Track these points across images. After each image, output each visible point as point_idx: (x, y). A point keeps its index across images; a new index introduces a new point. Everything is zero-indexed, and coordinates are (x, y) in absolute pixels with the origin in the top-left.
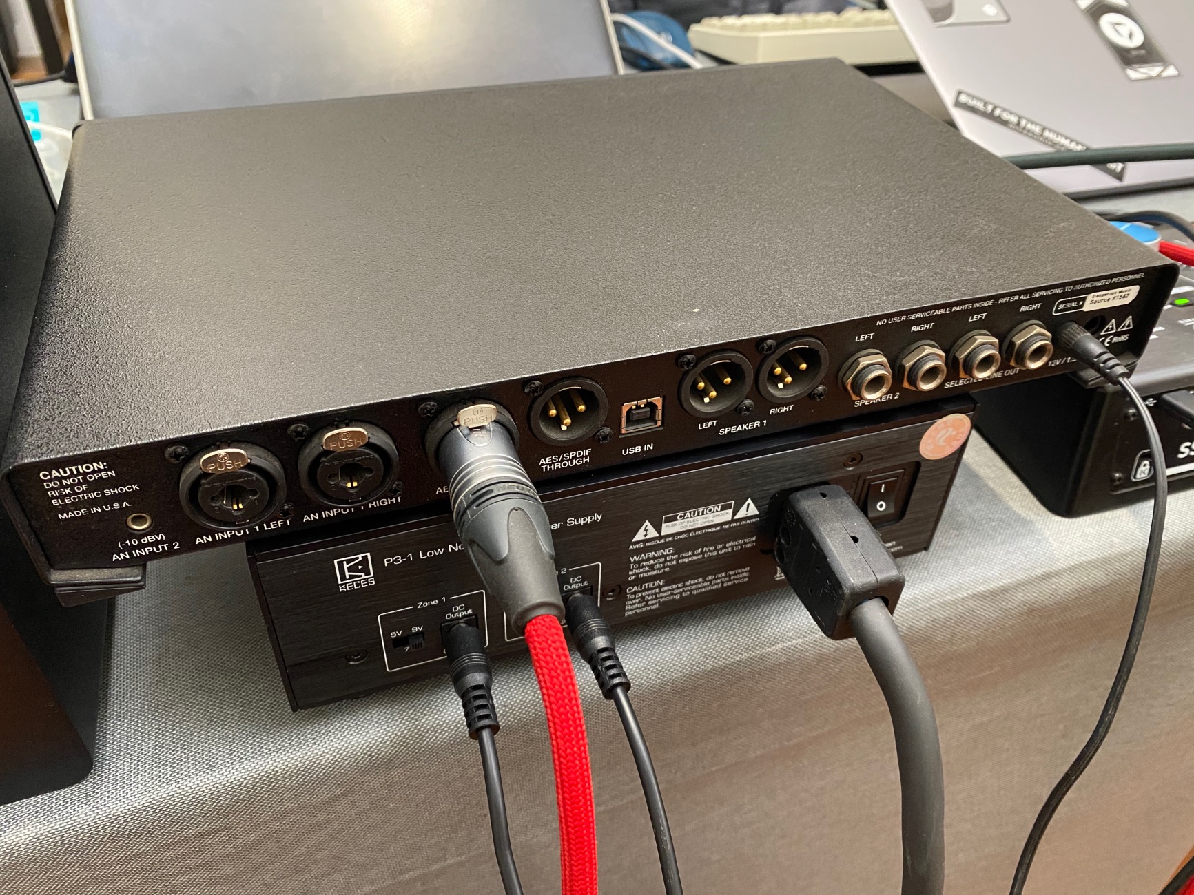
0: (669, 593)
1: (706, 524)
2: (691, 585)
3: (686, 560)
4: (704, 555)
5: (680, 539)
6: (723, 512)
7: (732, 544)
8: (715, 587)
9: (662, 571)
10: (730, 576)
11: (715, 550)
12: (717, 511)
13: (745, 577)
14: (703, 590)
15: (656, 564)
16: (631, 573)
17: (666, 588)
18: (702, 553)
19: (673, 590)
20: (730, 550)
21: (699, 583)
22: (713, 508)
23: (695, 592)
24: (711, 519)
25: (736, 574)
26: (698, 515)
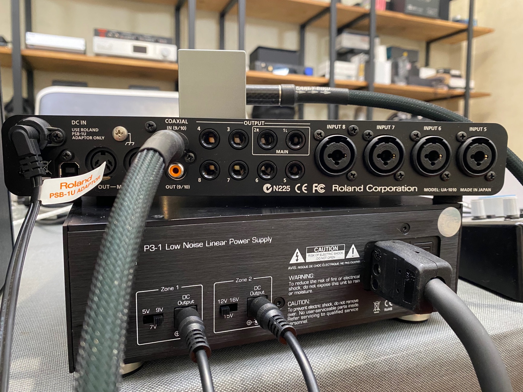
0: (313, 311)
1: (331, 259)
2: (325, 307)
3: (321, 286)
4: (331, 283)
5: (317, 267)
6: (339, 251)
7: (347, 278)
8: (340, 312)
9: (308, 292)
10: (347, 304)
11: (338, 281)
12: (336, 250)
13: (356, 307)
14: (333, 313)
15: (304, 285)
16: (290, 289)
17: (311, 307)
18: (330, 282)
19: (315, 309)
20: (345, 282)
21: (330, 307)
22: (333, 247)
23: (328, 314)
24: (334, 255)
25: (351, 303)
26: (326, 251)
